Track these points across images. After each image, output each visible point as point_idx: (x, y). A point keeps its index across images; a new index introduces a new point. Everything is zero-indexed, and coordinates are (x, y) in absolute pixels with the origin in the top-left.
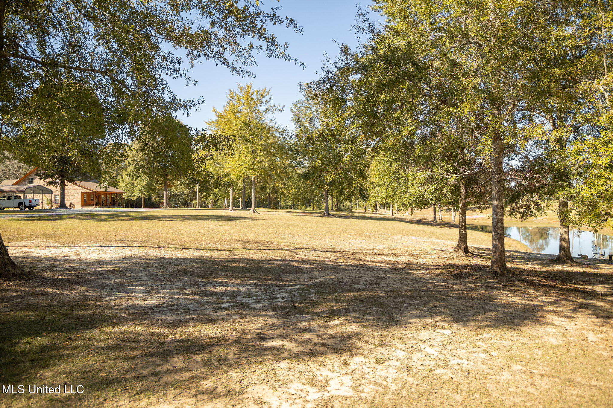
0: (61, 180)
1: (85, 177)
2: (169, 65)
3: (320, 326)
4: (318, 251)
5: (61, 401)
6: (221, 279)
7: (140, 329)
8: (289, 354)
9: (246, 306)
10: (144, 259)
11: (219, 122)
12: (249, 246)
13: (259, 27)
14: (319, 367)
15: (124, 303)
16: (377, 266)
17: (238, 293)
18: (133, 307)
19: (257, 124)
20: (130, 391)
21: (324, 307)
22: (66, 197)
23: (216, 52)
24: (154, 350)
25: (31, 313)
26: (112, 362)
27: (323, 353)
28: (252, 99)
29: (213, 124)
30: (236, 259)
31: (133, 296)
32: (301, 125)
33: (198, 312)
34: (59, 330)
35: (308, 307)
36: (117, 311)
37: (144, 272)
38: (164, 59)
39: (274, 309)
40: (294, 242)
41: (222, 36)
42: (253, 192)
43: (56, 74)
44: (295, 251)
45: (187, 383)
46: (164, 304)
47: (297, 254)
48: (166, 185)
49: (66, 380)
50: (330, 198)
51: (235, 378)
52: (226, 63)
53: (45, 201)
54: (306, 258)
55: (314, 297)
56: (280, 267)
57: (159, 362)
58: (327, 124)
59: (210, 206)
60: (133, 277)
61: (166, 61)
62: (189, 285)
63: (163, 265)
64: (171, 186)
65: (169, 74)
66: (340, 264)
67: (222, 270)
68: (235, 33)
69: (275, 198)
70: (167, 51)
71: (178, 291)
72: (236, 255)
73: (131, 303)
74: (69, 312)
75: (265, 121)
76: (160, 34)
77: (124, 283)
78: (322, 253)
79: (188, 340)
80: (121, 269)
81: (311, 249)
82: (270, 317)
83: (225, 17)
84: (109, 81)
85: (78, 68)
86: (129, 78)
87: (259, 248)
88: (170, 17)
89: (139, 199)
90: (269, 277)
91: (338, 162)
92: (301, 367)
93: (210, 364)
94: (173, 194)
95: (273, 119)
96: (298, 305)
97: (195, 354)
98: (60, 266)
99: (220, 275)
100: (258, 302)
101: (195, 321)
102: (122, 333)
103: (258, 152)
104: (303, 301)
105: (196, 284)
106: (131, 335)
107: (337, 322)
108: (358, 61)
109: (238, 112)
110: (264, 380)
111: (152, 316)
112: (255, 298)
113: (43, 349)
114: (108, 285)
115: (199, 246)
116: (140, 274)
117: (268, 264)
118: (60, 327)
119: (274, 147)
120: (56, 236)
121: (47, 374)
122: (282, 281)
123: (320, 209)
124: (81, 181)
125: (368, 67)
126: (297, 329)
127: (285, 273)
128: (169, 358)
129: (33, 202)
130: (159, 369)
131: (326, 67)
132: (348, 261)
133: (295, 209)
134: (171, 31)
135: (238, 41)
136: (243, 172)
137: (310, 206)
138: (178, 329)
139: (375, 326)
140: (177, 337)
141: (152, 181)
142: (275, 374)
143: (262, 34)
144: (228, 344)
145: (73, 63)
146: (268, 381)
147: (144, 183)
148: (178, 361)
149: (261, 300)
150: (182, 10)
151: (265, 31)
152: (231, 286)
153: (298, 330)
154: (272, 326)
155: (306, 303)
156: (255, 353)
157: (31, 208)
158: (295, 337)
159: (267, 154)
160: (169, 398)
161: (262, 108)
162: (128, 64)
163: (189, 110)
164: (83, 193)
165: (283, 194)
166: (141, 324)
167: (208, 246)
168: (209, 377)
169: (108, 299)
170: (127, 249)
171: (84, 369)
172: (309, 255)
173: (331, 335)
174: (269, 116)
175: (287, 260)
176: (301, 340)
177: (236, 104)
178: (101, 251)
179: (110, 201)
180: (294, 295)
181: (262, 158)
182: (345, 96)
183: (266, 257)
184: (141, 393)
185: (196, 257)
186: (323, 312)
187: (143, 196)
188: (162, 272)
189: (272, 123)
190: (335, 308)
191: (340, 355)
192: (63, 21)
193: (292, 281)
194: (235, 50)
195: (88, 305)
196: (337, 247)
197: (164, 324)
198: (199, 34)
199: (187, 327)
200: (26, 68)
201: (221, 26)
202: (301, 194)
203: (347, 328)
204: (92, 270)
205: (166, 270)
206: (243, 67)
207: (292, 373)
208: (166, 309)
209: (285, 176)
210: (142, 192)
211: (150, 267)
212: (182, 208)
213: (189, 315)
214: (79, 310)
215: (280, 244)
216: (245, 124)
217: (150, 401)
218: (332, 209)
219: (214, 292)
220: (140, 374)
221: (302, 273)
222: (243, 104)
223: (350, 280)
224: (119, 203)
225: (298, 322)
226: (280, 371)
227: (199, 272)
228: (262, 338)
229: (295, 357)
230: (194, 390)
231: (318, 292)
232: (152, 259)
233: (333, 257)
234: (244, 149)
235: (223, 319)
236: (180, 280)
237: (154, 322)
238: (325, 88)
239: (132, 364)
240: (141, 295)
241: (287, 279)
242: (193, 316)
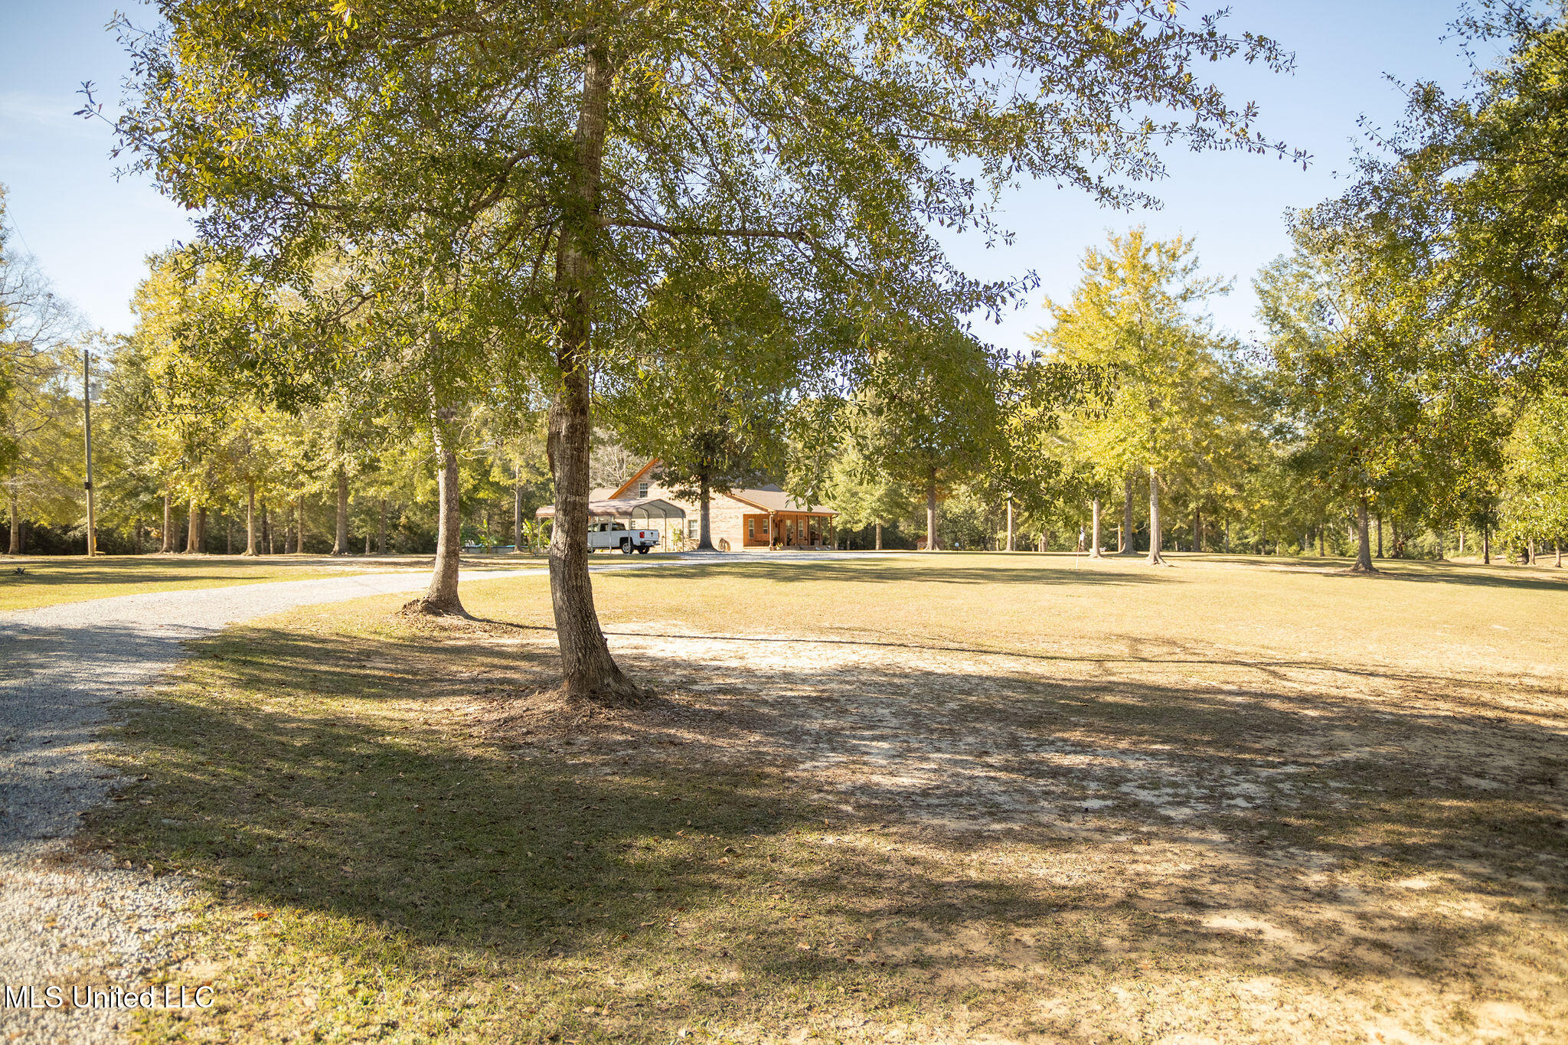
0: (701, 487)
1: (754, 480)
2: (943, 201)
3: (1365, 890)
4: (1346, 671)
5: (718, 994)
6: (1076, 735)
7: (885, 847)
8: (1276, 960)
9: (1148, 812)
10: (886, 675)
11: (1061, 334)
12: (1147, 651)
13: (1172, 72)
14: (1372, 1013)
15: (845, 779)
16: (1542, 728)
17: (1123, 773)
18: (865, 789)
19: (1160, 330)
20: (865, 995)
21: (1377, 834)
22: (712, 526)
23: (1056, 156)
24: (918, 901)
25: (652, 784)
26: (822, 918)
27: (1381, 972)
28: (1146, 268)
29: (1045, 338)
30: (1115, 683)
31: (865, 764)
32: (1283, 326)
33: (1024, 816)
34: (707, 829)
35: (1323, 831)
36: (830, 797)
37: (889, 706)
38: (932, 186)
39: (1226, 825)
40: (1273, 644)
41: (1073, 113)
42: (1153, 511)
43: (697, 252)
44: (1276, 669)
45: (1002, 999)
46: (938, 787)
47: (1283, 677)
48: (934, 493)
49: (726, 945)
50: (1373, 523)
51: (1125, 1006)
52: (1082, 178)
53: (671, 536)
54: (1308, 689)
55: (1340, 803)
56: (1235, 712)
57: (930, 934)
58: (1373, 317)
59: (1041, 546)
60: (863, 717)
61: (938, 190)
62: (997, 746)
63: (932, 690)
64: (945, 497)
65: (947, 221)
66: (1415, 712)
67: (1079, 711)
68: (1108, 98)
69: (1212, 524)
70: (939, 168)
71: (970, 758)
72: (1113, 674)
73: (861, 779)
74: (727, 788)
75: (1182, 323)
76: (918, 129)
77: (843, 729)
78: (1357, 678)
79: (1001, 887)
80: (836, 696)
81: (1325, 666)
82: (1214, 846)
83: (1079, 63)
84: (809, 253)
85: (742, 232)
86: (852, 243)
87: (1175, 657)
88: (942, 84)
89: (869, 529)
90: (1206, 738)
91: (1407, 423)
92: (1316, 1003)
93: (1059, 956)
94: (949, 516)
95: (1205, 314)
96: (1293, 820)
97: (1017, 925)
98: (706, 682)
99: (1076, 725)
100: (1180, 804)
101: (1015, 838)
102: (844, 852)
103: (1166, 404)
104: (1309, 812)
105: (1014, 744)
106: (865, 859)
107: (1418, 882)
108: (1469, 124)
109: (1110, 304)
110: (1206, 1023)
111: (910, 816)
112: (1170, 791)
113: (678, 865)
114: (808, 733)
115: (1018, 646)
116: (880, 711)
117: (1203, 701)
118: (709, 821)
119: (1207, 390)
120: (695, 613)
121: (687, 925)
122: (1242, 749)
123: (1342, 554)
124: (743, 488)
125: (1504, 137)
126: (1297, 889)
127: (1252, 727)
128: (954, 927)
129: (647, 538)
130: (930, 950)
131: (1363, 155)
132: (1440, 704)
133: (1268, 553)
134: (945, 119)
135: (1114, 118)
136: (1125, 457)
137: (1312, 545)
138: (974, 856)
139: (1554, 912)
140: (973, 874)
141: (900, 486)
142: (1237, 1011)
143: (1180, 89)
144: (1105, 909)
145: (731, 222)
146: (1218, 1028)
147: (880, 491)
148: (975, 936)
149: (1188, 797)
150: (972, 62)
151: (1189, 82)
152: (1105, 756)
153: (1299, 893)
154: (1221, 873)
155: (1317, 818)
156: (1179, 943)
157: (643, 548)
158: (1291, 912)
159: (1192, 408)
160: (957, 1029)
161: (1174, 288)
162: (847, 209)
163: (1001, 306)
164: (746, 517)
165: (1236, 515)
166: (887, 835)
167: (1041, 648)
168: (1056, 989)
169: (808, 765)
170: (847, 648)
171: (763, 927)
172: (1319, 683)
173: (1403, 920)
174: (1192, 309)
175: (1256, 695)
176: (1308, 924)
177: (1105, 282)
178: (789, 652)
179: (805, 533)
180: (1280, 791)
181: (1178, 419)
182: (1427, 232)
183: (1193, 681)
184: (891, 1005)
185: (1011, 676)
186: (1370, 848)
187: (878, 521)
188: (931, 709)
189: (1202, 326)
190: (1409, 841)
191: (1438, 987)
192: (710, 133)
193: (1271, 751)
194: (1106, 143)
195: (768, 776)
196: (1401, 663)
197: (940, 839)
198: (1013, 116)
199: (997, 851)
200: (640, 245)
201: (1070, 86)
202: (1288, 512)
203: (1453, 904)
204: (773, 693)
205: (941, 704)
206: (1132, 186)
207: (1287, 1014)
208: (944, 801)
209: (1240, 466)
210: (875, 512)
211: (901, 694)
212: (971, 552)
213: (999, 821)
214: (748, 786)
215: (1232, 648)
216: (1130, 332)
217: (913, 1030)
218: (1380, 555)
219: (1060, 767)
220: (888, 957)
221: (1301, 732)
222: (1123, 280)
223: (1452, 763)
224: (826, 539)
225: (1296, 871)
226: (1253, 1005)
227: (1020, 712)
228: (1196, 903)
229: (1294, 970)
230: (1020, 1021)
231: (1353, 790)
232: (906, 676)
233: (1392, 691)
234: (1128, 397)
235: (1087, 840)
236: (976, 731)
237: (916, 831)
238: (1362, 215)
239: (868, 931)
240: (884, 762)
241: (1257, 746)
242: (1010, 825)
